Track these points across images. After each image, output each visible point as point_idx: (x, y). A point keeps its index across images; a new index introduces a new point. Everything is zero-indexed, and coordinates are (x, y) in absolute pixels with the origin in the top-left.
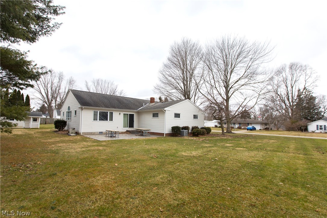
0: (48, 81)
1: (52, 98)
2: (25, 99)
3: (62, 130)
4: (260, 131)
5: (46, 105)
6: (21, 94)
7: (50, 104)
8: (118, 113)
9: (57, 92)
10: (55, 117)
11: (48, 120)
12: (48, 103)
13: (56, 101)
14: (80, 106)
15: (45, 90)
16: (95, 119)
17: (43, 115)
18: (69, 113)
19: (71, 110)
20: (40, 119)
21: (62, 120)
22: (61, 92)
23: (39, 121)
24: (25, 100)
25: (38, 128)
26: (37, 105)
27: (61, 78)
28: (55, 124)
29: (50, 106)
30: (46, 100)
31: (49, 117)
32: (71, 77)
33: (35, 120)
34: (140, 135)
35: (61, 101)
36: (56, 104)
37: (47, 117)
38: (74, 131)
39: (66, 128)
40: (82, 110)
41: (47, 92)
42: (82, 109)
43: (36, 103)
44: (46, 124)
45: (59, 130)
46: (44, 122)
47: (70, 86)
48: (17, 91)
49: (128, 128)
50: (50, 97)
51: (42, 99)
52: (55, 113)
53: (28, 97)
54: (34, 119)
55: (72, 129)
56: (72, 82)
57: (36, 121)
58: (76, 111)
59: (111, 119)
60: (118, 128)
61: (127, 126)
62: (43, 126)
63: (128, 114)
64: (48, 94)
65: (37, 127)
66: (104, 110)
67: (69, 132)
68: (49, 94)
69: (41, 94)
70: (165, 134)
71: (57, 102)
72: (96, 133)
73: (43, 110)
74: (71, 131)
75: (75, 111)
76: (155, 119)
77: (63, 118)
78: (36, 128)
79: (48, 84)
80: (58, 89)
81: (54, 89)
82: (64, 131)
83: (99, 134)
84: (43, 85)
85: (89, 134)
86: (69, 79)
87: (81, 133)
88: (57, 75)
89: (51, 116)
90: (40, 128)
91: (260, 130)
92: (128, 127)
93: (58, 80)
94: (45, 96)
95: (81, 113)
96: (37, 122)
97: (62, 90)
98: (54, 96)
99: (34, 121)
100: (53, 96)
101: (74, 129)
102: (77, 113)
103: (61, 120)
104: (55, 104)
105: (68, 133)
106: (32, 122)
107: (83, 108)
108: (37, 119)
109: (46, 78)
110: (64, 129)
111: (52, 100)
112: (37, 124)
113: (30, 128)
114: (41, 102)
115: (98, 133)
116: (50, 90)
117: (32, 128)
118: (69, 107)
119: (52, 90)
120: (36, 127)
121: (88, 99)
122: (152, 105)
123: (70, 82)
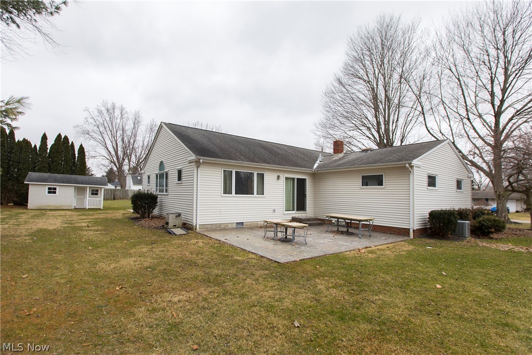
0: (117, 127)
1: (124, 155)
2: (76, 152)
3: (149, 217)
4: (518, 214)
5: (115, 169)
6: (70, 143)
7: (121, 165)
8: (275, 175)
9: (131, 147)
10: (130, 187)
11: (118, 193)
12: (117, 165)
13: (129, 161)
14: (193, 157)
15: (112, 142)
16: (227, 190)
17: (108, 184)
18: (162, 177)
19: (166, 170)
20: (103, 190)
21: (148, 194)
22: (136, 146)
23: (102, 194)
24: (77, 155)
25: (100, 209)
26: (101, 167)
27: (136, 122)
28: (133, 202)
29: (120, 168)
30: (115, 160)
31: (120, 188)
32: (153, 120)
33: (95, 193)
34: (334, 232)
35: (138, 162)
36: (129, 165)
37: (117, 188)
38: (178, 222)
39: (156, 212)
40: (198, 167)
41: (115, 146)
42: (198, 164)
43: (99, 163)
44: (114, 199)
45: (143, 217)
46: (111, 196)
47: (151, 136)
48: (63, 137)
49: (294, 212)
50: (120, 153)
51: (109, 158)
52: (129, 181)
53: (82, 149)
54: (93, 190)
55: (174, 216)
56: (154, 128)
57: (97, 194)
58: (180, 172)
59: (261, 191)
60: (274, 211)
61: (291, 209)
62: (111, 203)
63: (293, 179)
64: (117, 150)
65: (99, 207)
66: (245, 167)
67: (167, 223)
68: (119, 149)
69: (107, 149)
70: (413, 231)
71: (131, 163)
72: (230, 226)
73: (110, 176)
74: (172, 221)
75: (177, 172)
76: (373, 191)
77: (149, 188)
78: (96, 209)
79: (116, 132)
80: (132, 141)
81: (126, 140)
82: (153, 217)
83: (237, 228)
84: (109, 133)
85: (214, 227)
86: (149, 124)
87: (198, 226)
88: (131, 117)
89: (123, 185)
90: (105, 208)
91: (517, 212)
92: (293, 210)
93: (133, 125)
94: (113, 153)
95: (195, 176)
96: (98, 197)
97: (139, 144)
98: (127, 153)
99: (92, 194)
100: (125, 154)
101: (179, 215)
102: (183, 174)
103: (146, 192)
104: (128, 167)
105: (165, 228)
106: (89, 197)
107: (201, 161)
108: (97, 191)
109: (114, 123)
110: (152, 212)
111: (124, 160)
112: (98, 202)
113: (84, 209)
114: (107, 162)
115: (234, 226)
116: (121, 142)
117: (89, 209)
118: (162, 162)
119: (123, 142)
120: (97, 207)
121: (204, 141)
122: (340, 159)
123: (151, 129)
